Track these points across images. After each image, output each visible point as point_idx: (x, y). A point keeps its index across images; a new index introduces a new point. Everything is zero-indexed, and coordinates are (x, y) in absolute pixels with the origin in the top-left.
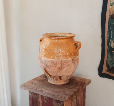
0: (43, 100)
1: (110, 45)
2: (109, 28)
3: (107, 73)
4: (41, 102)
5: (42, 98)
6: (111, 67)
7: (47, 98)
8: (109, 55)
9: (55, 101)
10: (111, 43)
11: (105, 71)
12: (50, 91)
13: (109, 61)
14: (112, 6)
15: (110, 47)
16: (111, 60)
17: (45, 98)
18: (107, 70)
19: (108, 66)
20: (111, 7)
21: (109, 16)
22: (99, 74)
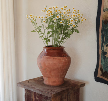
0: (36, 98)
2: (102, 33)
3: (101, 77)
4: (34, 99)
5: (34, 96)
7: (39, 95)
8: (103, 59)
9: (45, 98)
10: (104, 47)
11: (99, 75)
13: (103, 65)
14: (105, 11)
17: (37, 95)
19: (102, 70)
20: (104, 13)
21: (103, 21)
22: (95, 79)
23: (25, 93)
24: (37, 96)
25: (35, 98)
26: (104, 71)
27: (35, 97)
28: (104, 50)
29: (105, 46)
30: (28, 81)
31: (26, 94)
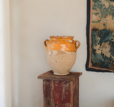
0: (55, 85)
1: (93, 48)
2: (92, 37)
3: (92, 67)
6: (94, 62)
7: (58, 82)
8: (93, 55)
11: (90, 66)
13: (93, 59)
15: (93, 49)
16: (94, 58)
18: (92, 65)
19: (92, 62)
20: (92, 24)
26: (94, 63)
28: (94, 48)
29: (95, 46)
31: (45, 84)
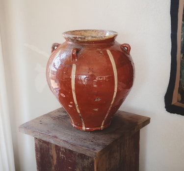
4: (55, 157)
5: (56, 150)
7: (65, 149)
9: (78, 156)
11: (176, 101)
12: (70, 137)
17: (61, 149)
18: (180, 99)
19: (181, 92)
22: (166, 108)
23: (36, 144)
24: (63, 151)
25: (58, 154)
27: (56, 152)
30: (40, 120)
31: (38, 146)
